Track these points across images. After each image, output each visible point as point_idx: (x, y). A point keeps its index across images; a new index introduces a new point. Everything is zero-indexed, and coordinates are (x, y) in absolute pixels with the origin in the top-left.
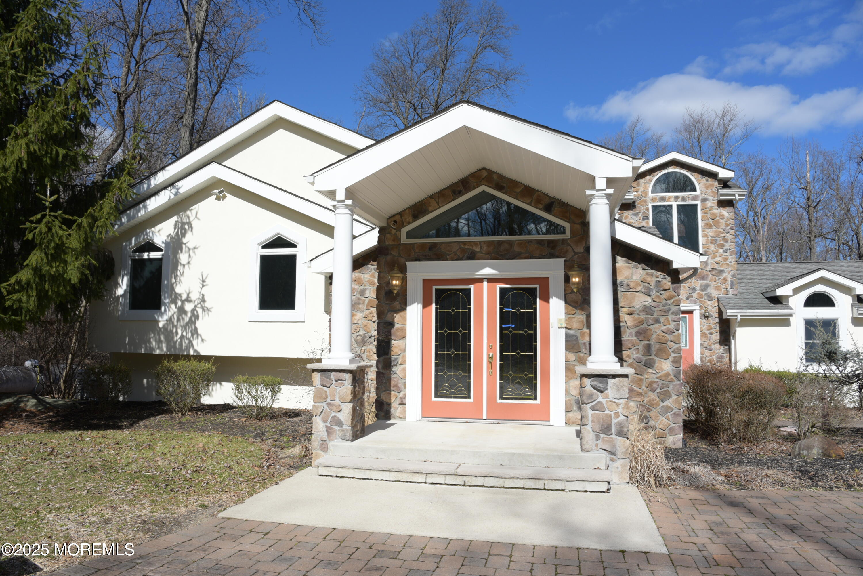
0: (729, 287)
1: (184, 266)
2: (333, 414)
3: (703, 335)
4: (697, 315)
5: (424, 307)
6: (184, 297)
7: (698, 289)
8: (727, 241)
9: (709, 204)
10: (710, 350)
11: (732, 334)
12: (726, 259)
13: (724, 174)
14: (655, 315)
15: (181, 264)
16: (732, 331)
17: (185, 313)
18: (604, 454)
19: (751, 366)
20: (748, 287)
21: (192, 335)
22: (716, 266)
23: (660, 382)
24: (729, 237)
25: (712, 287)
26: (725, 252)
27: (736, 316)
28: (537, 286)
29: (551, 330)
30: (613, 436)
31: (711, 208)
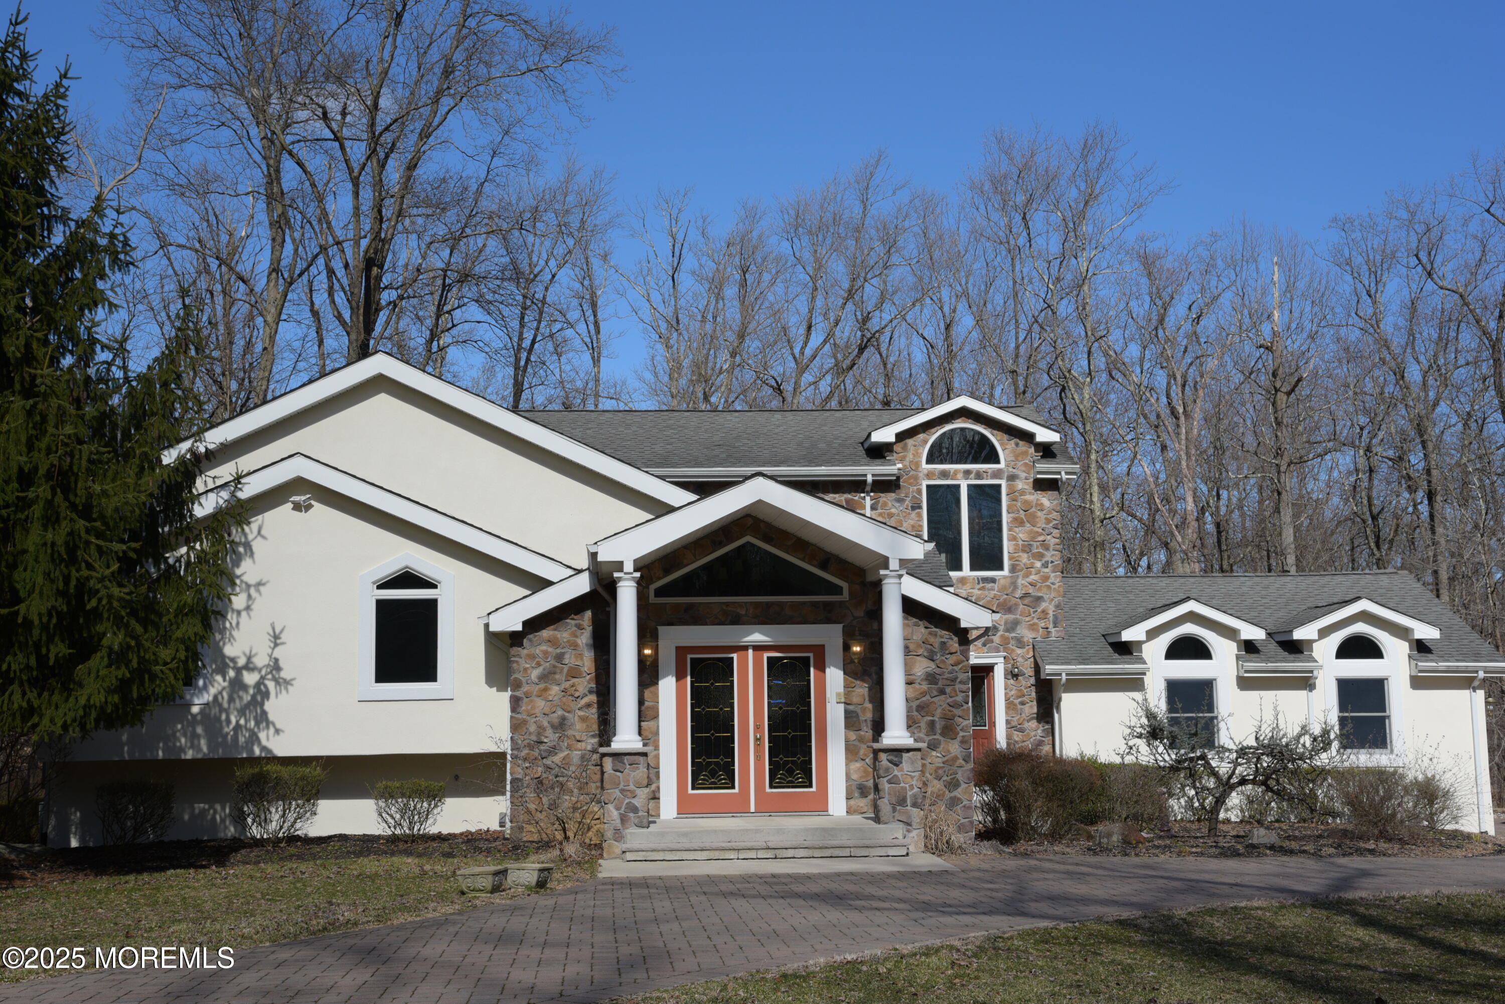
0: (1051, 626)
1: (239, 613)
2: (627, 801)
3: (1010, 706)
4: (999, 673)
5: (678, 680)
6: (242, 662)
7: (1001, 628)
8: (1047, 549)
9: (1020, 485)
10: (1022, 731)
11: (1055, 705)
12: (1046, 578)
13: (1044, 435)
14: (940, 685)
15: (233, 610)
16: (1056, 699)
17: (245, 687)
18: (901, 825)
19: (1081, 754)
20: (1082, 623)
21: (258, 724)
22: (1031, 590)
23: (947, 768)
24: (1052, 541)
25: (1024, 625)
26: (1045, 565)
27: (1060, 675)
28: (811, 655)
29: (828, 706)
30: (909, 808)
31: (1022, 492)
